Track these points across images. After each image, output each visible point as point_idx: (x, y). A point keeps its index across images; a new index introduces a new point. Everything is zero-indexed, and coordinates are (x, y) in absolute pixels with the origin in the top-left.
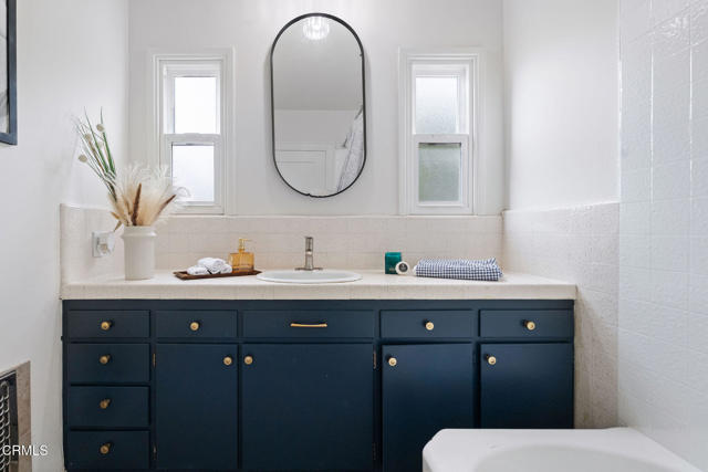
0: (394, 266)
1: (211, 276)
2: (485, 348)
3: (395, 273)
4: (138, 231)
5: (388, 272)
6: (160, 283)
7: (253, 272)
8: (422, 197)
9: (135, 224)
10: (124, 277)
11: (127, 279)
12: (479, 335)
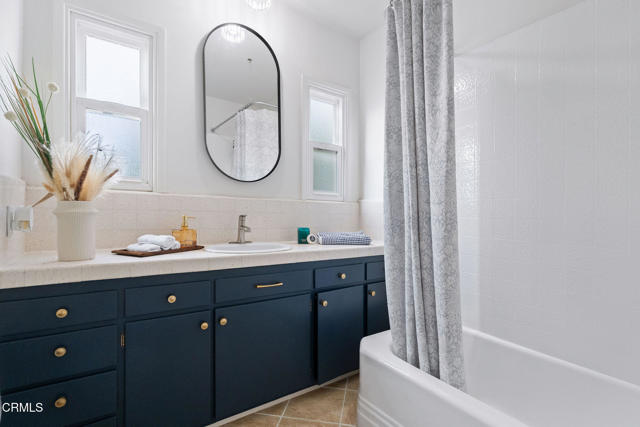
0: (306, 238)
1: (162, 252)
2: (370, 287)
3: (306, 243)
4: (80, 207)
5: (300, 242)
6: (101, 263)
7: (195, 247)
8: (315, 187)
9: (77, 199)
10: (56, 258)
11: (61, 260)
12: (366, 279)
